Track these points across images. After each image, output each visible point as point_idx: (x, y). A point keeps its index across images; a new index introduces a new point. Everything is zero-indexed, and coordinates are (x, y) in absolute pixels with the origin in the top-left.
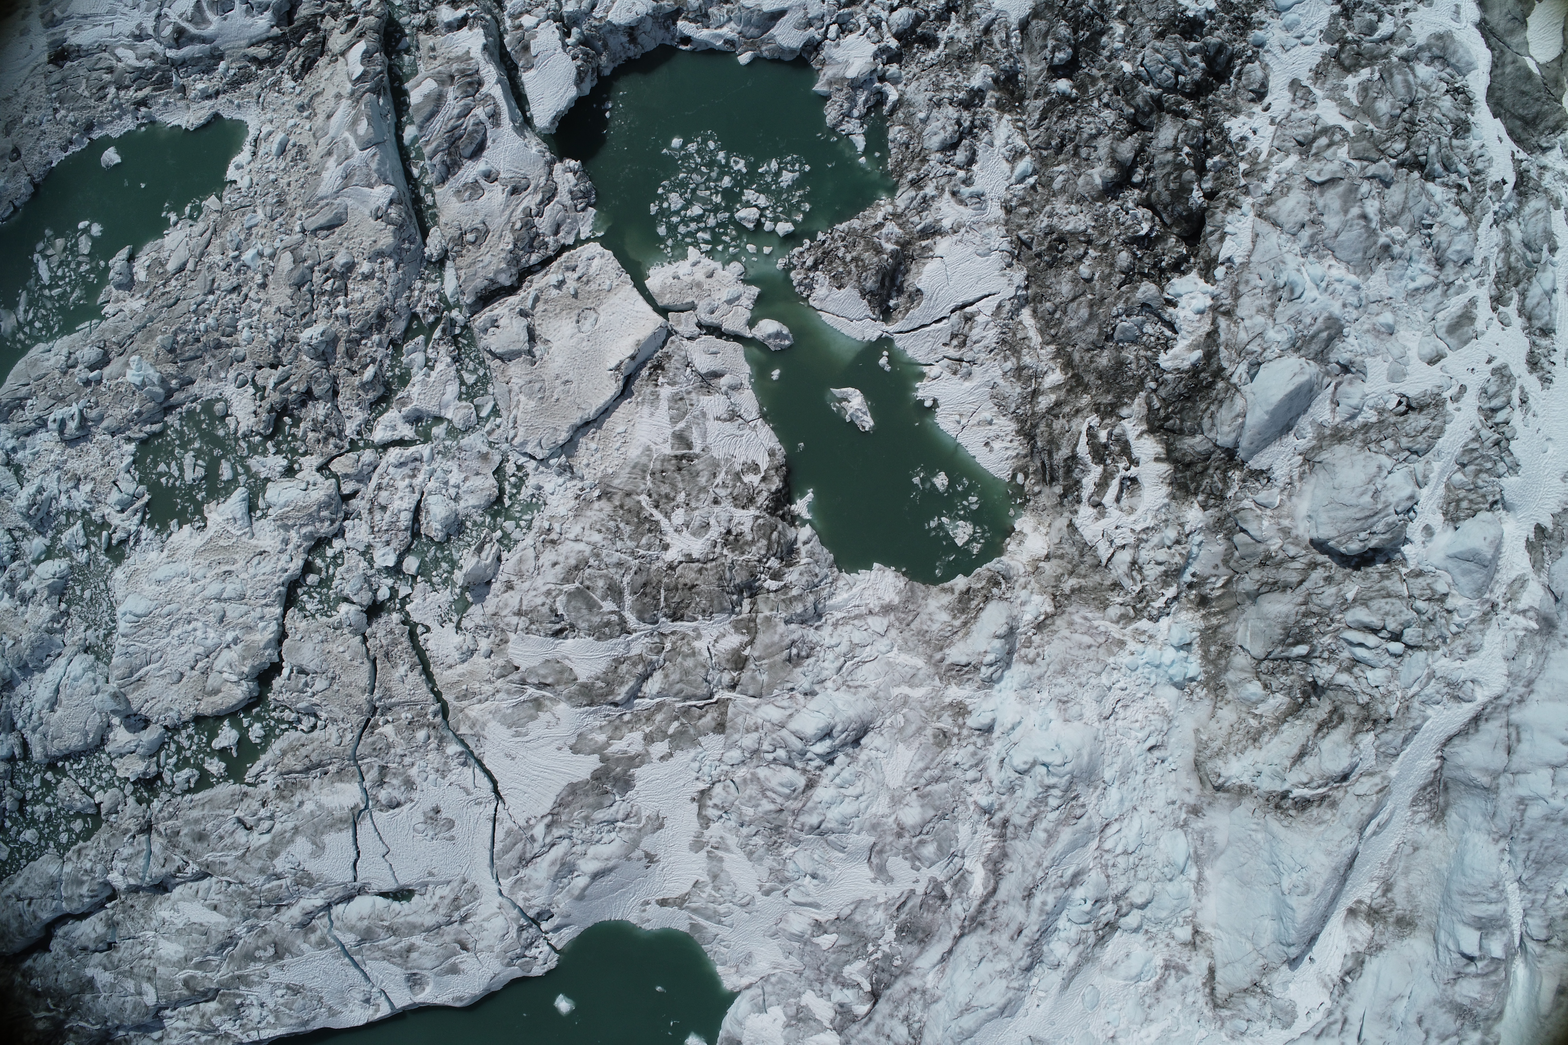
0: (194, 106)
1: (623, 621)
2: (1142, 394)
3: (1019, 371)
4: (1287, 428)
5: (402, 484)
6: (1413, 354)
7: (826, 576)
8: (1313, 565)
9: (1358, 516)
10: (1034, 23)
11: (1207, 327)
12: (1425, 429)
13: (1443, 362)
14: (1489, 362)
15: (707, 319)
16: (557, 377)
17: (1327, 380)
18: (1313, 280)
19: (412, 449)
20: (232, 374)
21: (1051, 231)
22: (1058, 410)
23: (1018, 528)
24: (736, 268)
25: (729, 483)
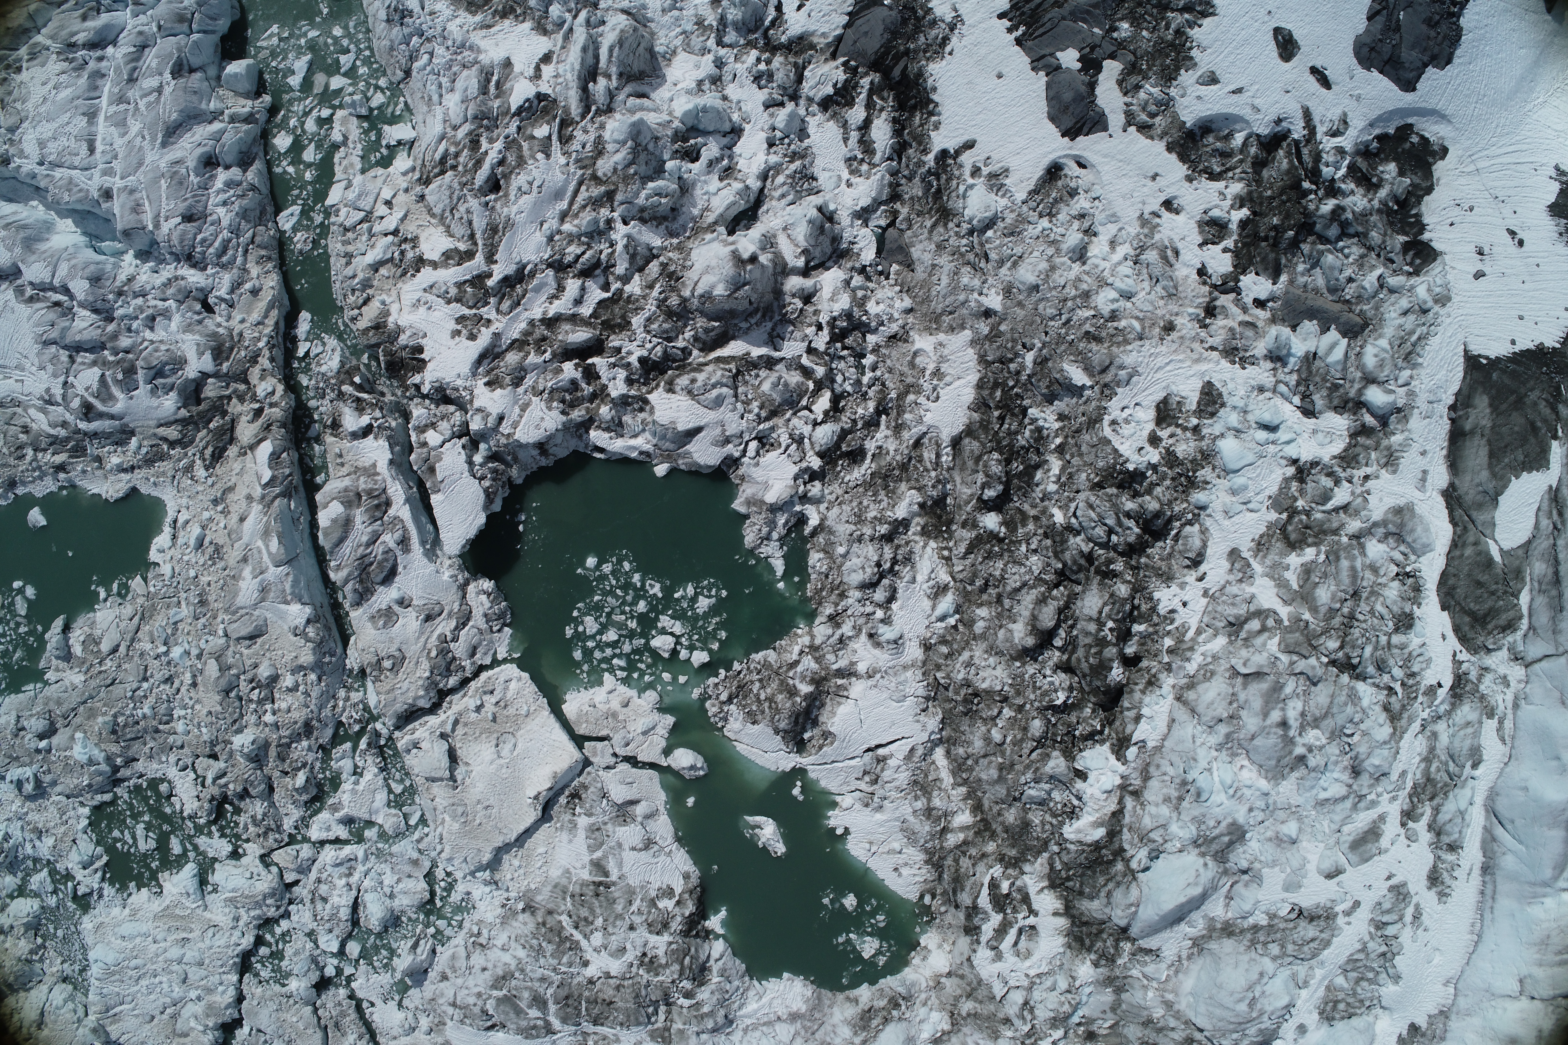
0: (112, 478)
1: (548, 1025)
2: (1046, 855)
3: (929, 812)
4: (1179, 921)
5: (338, 882)
6: (1311, 868)
7: (738, 988)
9: (1231, 1019)
10: (967, 441)
11: (1113, 807)
12: (1313, 940)
13: (1340, 877)
14: (1389, 878)
15: (621, 752)
16: (479, 802)
17: (1224, 879)
18: (1222, 783)
19: (347, 850)
20: (172, 758)
21: (967, 684)
22: (964, 848)
23: (923, 943)
24: (651, 696)
25: (645, 910)
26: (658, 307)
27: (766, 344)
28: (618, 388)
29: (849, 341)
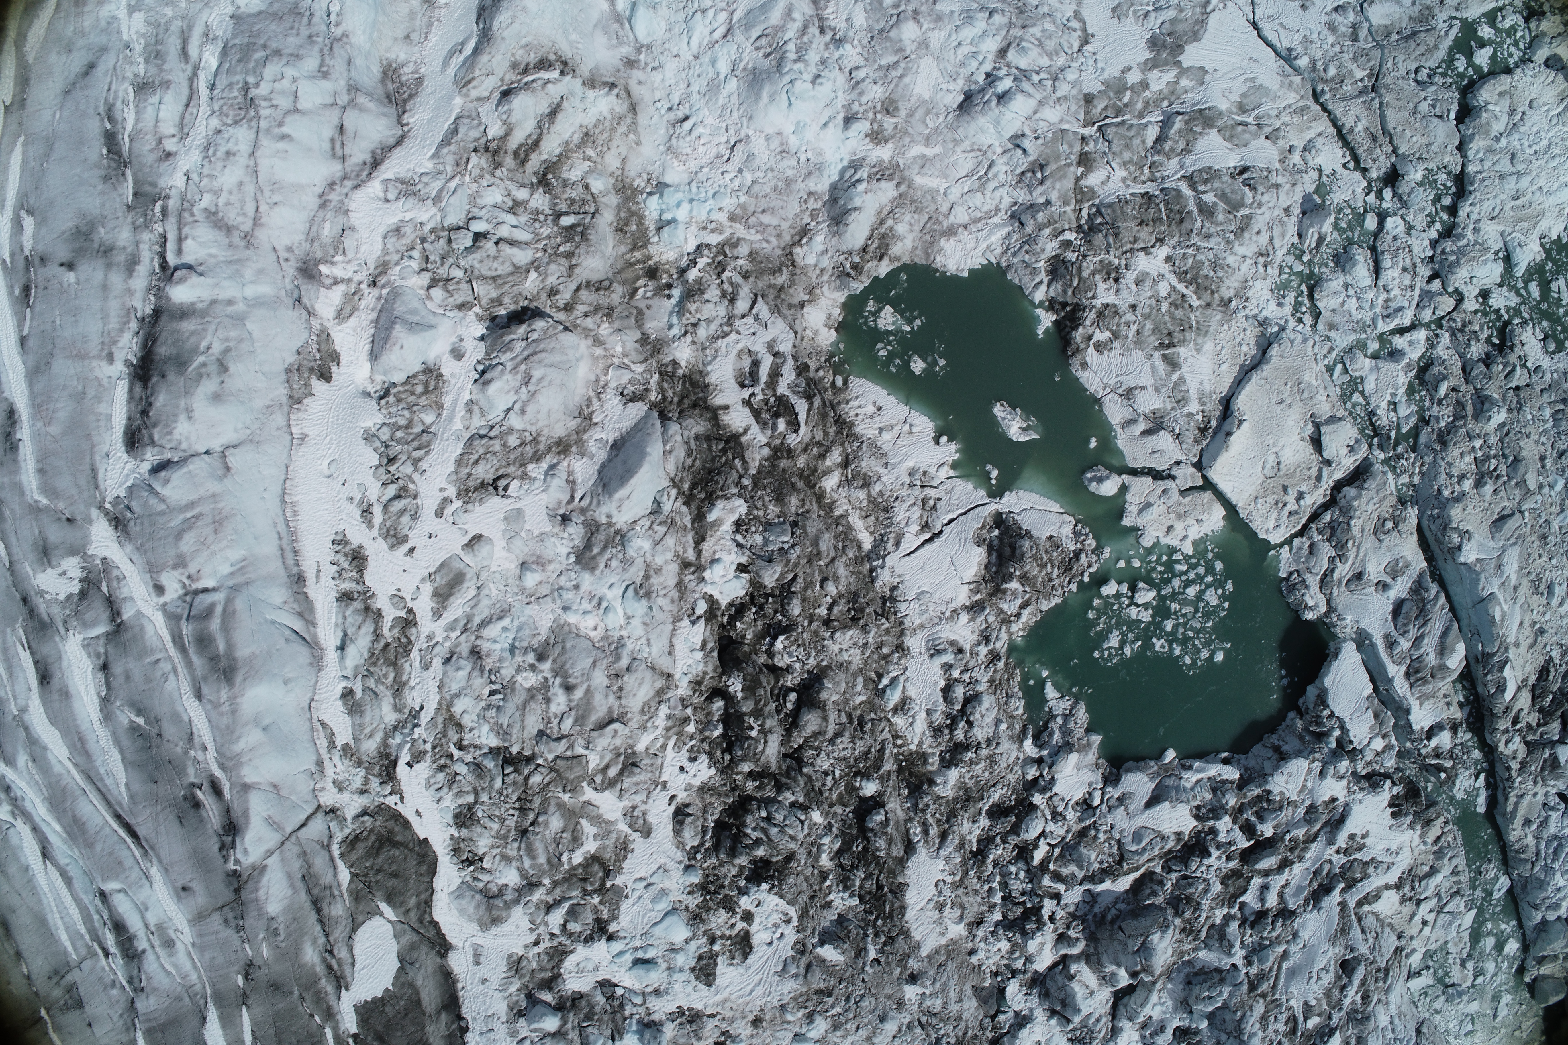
1: (1193, 186)
2: (753, 471)
3: (867, 484)
4: (617, 446)
5: (1396, 292)
6: (499, 543)
7: (1014, 255)
8: (568, 308)
9: (543, 355)
10: (902, 853)
11: (706, 546)
12: (477, 462)
13: (465, 541)
14: (412, 550)
15: (1167, 485)
16: (1290, 406)
17: (584, 503)
18: (614, 610)
19: (1392, 326)
20: (1548, 377)
21: (865, 629)
22: (822, 449)
23: (833, 332)
24: (1147, 541)
25: (1123, 328)
26: (1199, 904)
27: (1099, 894)
28: (1224, 824)
29: (1019, 910)
